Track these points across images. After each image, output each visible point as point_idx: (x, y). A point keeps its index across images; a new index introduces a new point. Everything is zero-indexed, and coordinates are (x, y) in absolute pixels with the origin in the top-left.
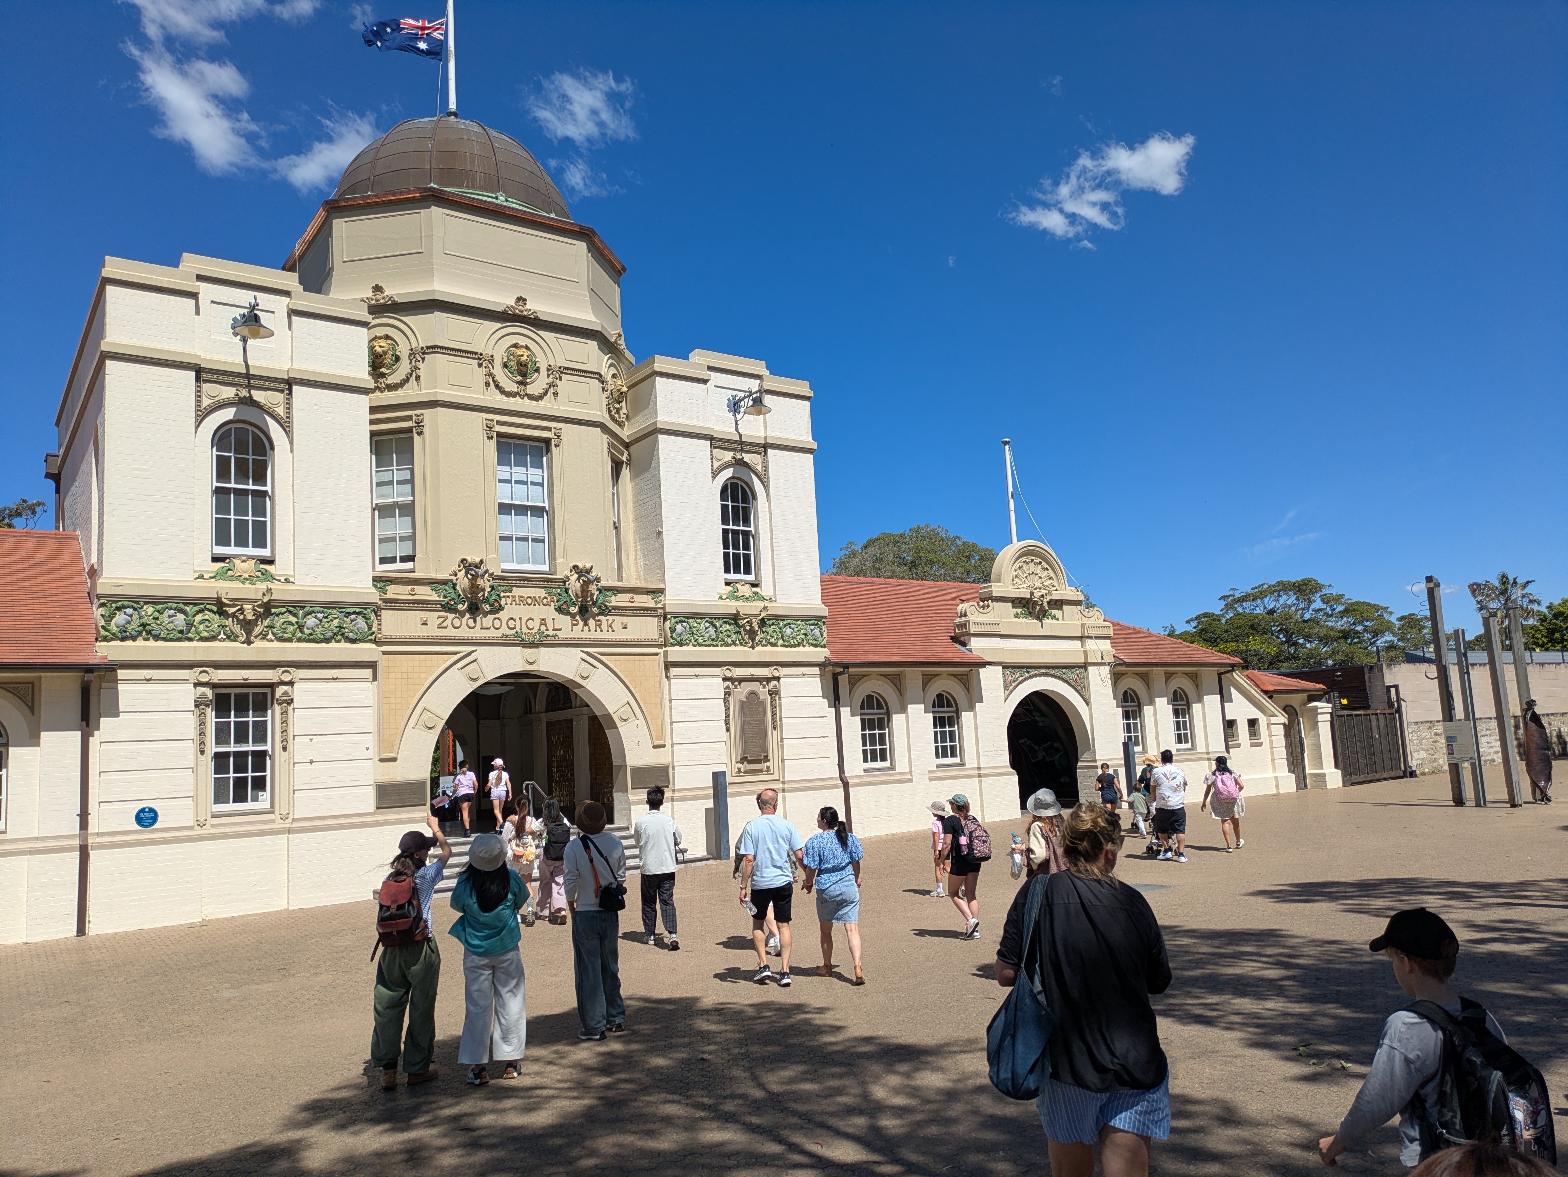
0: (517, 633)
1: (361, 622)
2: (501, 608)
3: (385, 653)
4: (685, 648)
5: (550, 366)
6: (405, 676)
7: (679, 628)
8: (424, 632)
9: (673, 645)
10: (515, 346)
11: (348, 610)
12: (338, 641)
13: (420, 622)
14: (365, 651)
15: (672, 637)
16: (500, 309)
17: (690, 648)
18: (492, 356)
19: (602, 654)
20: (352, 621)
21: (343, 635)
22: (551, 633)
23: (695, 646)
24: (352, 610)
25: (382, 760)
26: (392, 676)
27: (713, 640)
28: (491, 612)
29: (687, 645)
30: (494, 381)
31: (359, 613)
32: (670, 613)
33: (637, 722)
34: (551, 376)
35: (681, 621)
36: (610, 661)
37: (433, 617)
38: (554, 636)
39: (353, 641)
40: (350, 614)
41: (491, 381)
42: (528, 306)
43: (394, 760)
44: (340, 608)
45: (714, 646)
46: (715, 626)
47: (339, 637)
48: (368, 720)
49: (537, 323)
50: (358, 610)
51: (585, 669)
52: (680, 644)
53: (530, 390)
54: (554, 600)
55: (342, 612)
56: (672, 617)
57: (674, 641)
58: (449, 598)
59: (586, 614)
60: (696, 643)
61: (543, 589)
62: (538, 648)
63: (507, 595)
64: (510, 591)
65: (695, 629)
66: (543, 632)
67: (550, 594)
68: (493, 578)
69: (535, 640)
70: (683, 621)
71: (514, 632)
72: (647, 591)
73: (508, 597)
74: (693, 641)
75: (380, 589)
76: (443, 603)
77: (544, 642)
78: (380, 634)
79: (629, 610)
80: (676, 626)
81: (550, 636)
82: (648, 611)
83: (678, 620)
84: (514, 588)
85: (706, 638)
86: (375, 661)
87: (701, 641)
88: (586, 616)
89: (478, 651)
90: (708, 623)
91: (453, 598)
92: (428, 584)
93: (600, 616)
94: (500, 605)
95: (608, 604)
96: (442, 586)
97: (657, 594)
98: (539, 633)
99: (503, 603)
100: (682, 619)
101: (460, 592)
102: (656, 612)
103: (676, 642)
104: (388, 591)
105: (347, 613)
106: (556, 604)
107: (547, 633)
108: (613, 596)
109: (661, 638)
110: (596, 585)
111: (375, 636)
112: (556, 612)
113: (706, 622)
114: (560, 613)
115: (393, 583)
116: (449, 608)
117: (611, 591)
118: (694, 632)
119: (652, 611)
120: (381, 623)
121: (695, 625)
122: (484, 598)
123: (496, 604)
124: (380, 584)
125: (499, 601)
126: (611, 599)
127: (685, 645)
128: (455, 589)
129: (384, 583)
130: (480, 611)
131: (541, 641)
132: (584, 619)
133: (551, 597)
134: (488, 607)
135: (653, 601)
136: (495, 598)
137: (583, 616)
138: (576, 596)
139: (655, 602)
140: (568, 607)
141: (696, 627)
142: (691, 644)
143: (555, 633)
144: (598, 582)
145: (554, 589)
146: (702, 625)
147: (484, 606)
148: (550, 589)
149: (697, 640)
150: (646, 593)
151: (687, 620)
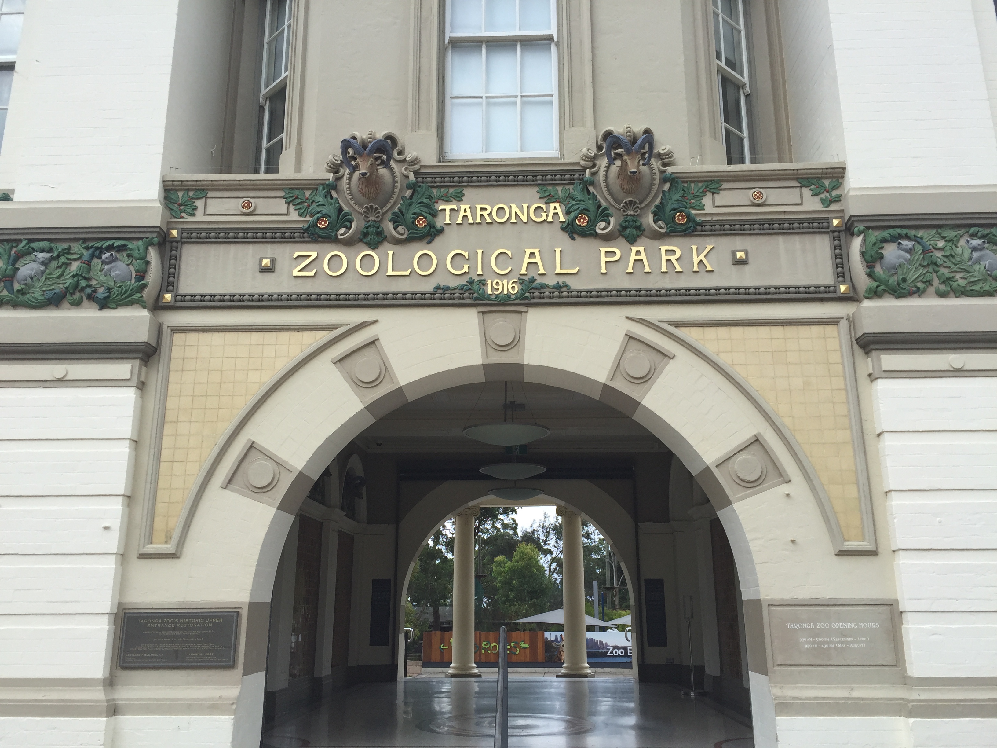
0: (470, 282)
2: (432, 233)
3: (177, 330)
4: (913, 302)
6: (215, 376)
7: (891, 252)
8: (265, 287)
9: (875, 294)
11: (100, 244)
12: (76, 303)
13: (254, 267)
14: (130, 322)
15: (869, 275)
17: (928, 302)
19: (679, 324)
21: (83, 290)
22: (551, 281)
23: (942, 295)
24: (106, 244)
25: (143, 557)
28: (412, 239)
29: (918, 292)
31: (119, 249)
32: (863, 218)
33: (786, 489)
35: (897, 238)
36: (704, 341)
37: (285, 256)
38: (558, 287)
39: (104, 304)
40: (101, 250)
43: (173, 556)
44: (86, 240)
47: (77, 295)
50: (118, 243)
52: (898, 292)
54: (559, 210)
55: (87, 248)
56: (868, 228)
57: (878, 286)
58: (319, 215)
59: (639, 236)
60: (943, 288)
61: (537, 189)
62: (521, 312)
63: (448, 207)
64: (459, 198)
65: (939, 254)
66: (533, 280)
67: (550, 199)
68: (416, 173)
69: (513, 297)
70: (900, 237)
71: (462, 281)
72: (797, 179)
73: (451, 210)
74: (936, 282)
75: (180, 205)
76: (306, 226)
77: (533, 301)
78: (168, 291)
79: (752, 223)
80: (882, 248)
81: (547, 286)
82: (801, 221)
83: (885, 234)
84: (467, 192)
85: (976, 274)
86: (154, 345)
87: (962, 283)
88: (640, 241)
89: (376, 321)
90: (981, 238)
91: (326, 216)
92: (282, 194)
93: (676, 240)
94: (431, 226)
95: (694, 212)
96: (308, 193)
97: (827, 183)
98: (521, 281)
99: (439, 223)
100: (899, 230)
101: (341, 203)
102: (825, 224)
103: (883, 287)
104: (196, 208)
105: (97, 248)
106: (562, 219)
107: (539, 280)
108: (709, 195)
109: (844, 282)
110: (657, 171)
111: (155, 293)
112: (565, 237)
113: (974, 236)
114: (574, 239)
115: (210, 194)
116: (320, 237)
117: (700, 185)
118: (939, 262)
119: (810, 221)
120: (172, 270)
121: (941, 244)
122: (394, 214)
123: (421, 224)
124: (180, 194)
125: (429, 217)
126: (703, 201)
127: (910, 294)
128: (332, 198)
129: (191, 194)
130: (385, 239)
131: (526, 298)
132: (634, 249)
133: (552, 205)
134: (403, 232)
135: (817, 199)
136: (417, 210)
137: (632, 240)
138: (609, 197)
139: (823, 201)
140: (593, 223)
141: (942, 249)
142: (931, 290)
143: (561, 280)
144: (665, 165)
145: (560, 189)
146: (962, 242)
147: (395, 229)
148: (550, 188)
149: (946, 281)
150: (795, 183)
151: (912, 233)
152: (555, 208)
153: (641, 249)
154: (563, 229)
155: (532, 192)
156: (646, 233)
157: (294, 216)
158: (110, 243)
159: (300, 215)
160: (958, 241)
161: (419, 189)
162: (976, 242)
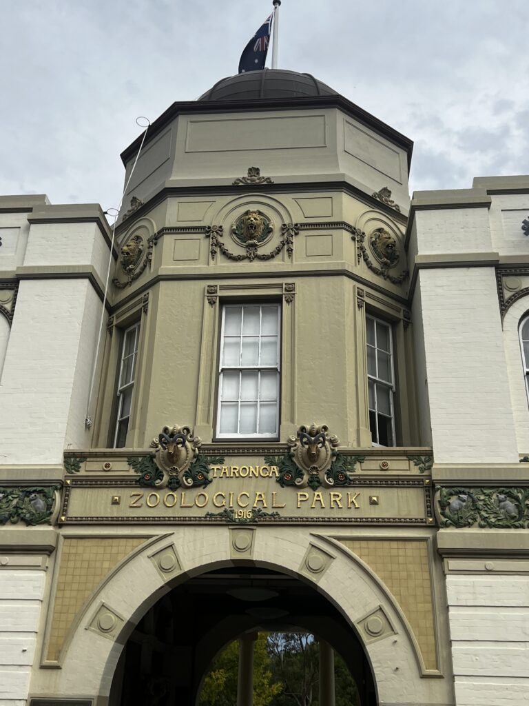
0: (225, 511)
1: (41, 503)
2: (206, 482)
3: (67, 537)
4: (466, 530)
5: (285, 225)
6: (85, 564)
7: (454, 501)
8: (114, 512)
9: (446, 525)
10: (247, 213)
11: (29, 489)
12: (14, 523)
13: (110, 501)
14: (42, 533)
15: (443, 514)
16: (230, 184)
17: (474, 530)
18: (221, 227)
19: (339, 539)
20: (31, 500)
21: (19, 515)
22: (270, 512)
23: (481, 527)
24: (32, 489)
25: (43, 667)
26: (71, 564)
27: (513, 518)
28: (195, 486)
29: (469, 525)
30: (221, 250)
31: (39, 492)
32: (440, 481)
33: (395, 638)
34: (286, 235)
35: (458, 493)
36: (353, 549)
37: (126, 495)
38: (273, 515)
39: (29, 523)
40: (30, 493)
41: (217, 249)
42: (261, 175)
43: (58, 668)
44: (22, 487)
45: (516, 527)
46: (517, 499)
47: (15, 518)
48: (33, 616)
49: (271, 188)
50: (39, 489)
51: (318, 560)
52: (458, 525)
53: (261, 251)
54: (276, 470)
55: (22, 491)
56: (443, 487)
57: (447, 521)
58: (146, 472)
59: (319, 486)
60: (483, 523)
61: (263, 458)
62: (253, 529)
63: (215, 467)
64: (221, 462)
65: (481, 503)
66: (259, 511)
67: (272, 464)
68: (199, 448)
69: (248, 520)
70: (460, 492)
71: (221, 510)
72: (407, 456)
73: (217, 469)
74: (479, 520)
75: (71, 466)
76: (138, 478)
77: (259, 523)
78: (63, 515)
79: (381, 480)
80: (450, 499)
81: (268, 514)
82: (408, 480)
83: (452, 490)
84: (226, 458)
85: (501, 515)
86: (54, 545)
87: (493, 520)
88: (319, 489)
89: (173, 533)
90: (505, 494)
91: (149, 473)
92: (126, 459)
93: (339, 489)
94: (206, 478)
95: (348, 473)
96: (140, 459)
97: (423, 458)
98: (253, 511)
99: (210, 476)
100: (460, 489)
101: (158, 465)
102: (421, 483)
103: (450, 521)
104: (80, 467)
105: (28, 492)
106: (277, 475)
107: (264, 511)
108: (358, 464)
109: (431, 517)
110: (329, 450)
111: (56, 517)
112: (278, 485)
113: (501, 493)
114: (283, 487)
115: (88, 459)
116: (145, 484)
117: (353, 457)
118: (481, 507)
119: (413, 480)
120: (66, 503)
121: (482, 497)
122: (186, 472)
123: (200, 477)
124: (72, 459)
125: (205, 473)
126: (355, 467)
127: (465, 526)
128: (153, 462)
129: (78, 459)
130: (180, 486)
131: (256, 521)
132: (316, 493)
133: (272, 467)
134: (190, 482)
135: (417, 467)
136: (199, 470)
137: (314, 489)
138: (303, 464)
139: (420, 469)
140: (293, 479)
141: (484, 500)
142: (476, 524)
143: (275, 511)
144: (334, 446)
145: (277, 458)
146: (494, 497)
147: (186, 480)
148: (271, 457)
149: (484, 519)
150: (405, 458)
151: (467, 490)
152: (274, 469)
153: (320, 494)
154: (277, 481)
155: (262, 460)
156: (323, 484)
157: (132, 472)
158: (34, 488)
159: (135, 471)
160: (492, 495)
161: (200, 458)
162: (502, 496)
